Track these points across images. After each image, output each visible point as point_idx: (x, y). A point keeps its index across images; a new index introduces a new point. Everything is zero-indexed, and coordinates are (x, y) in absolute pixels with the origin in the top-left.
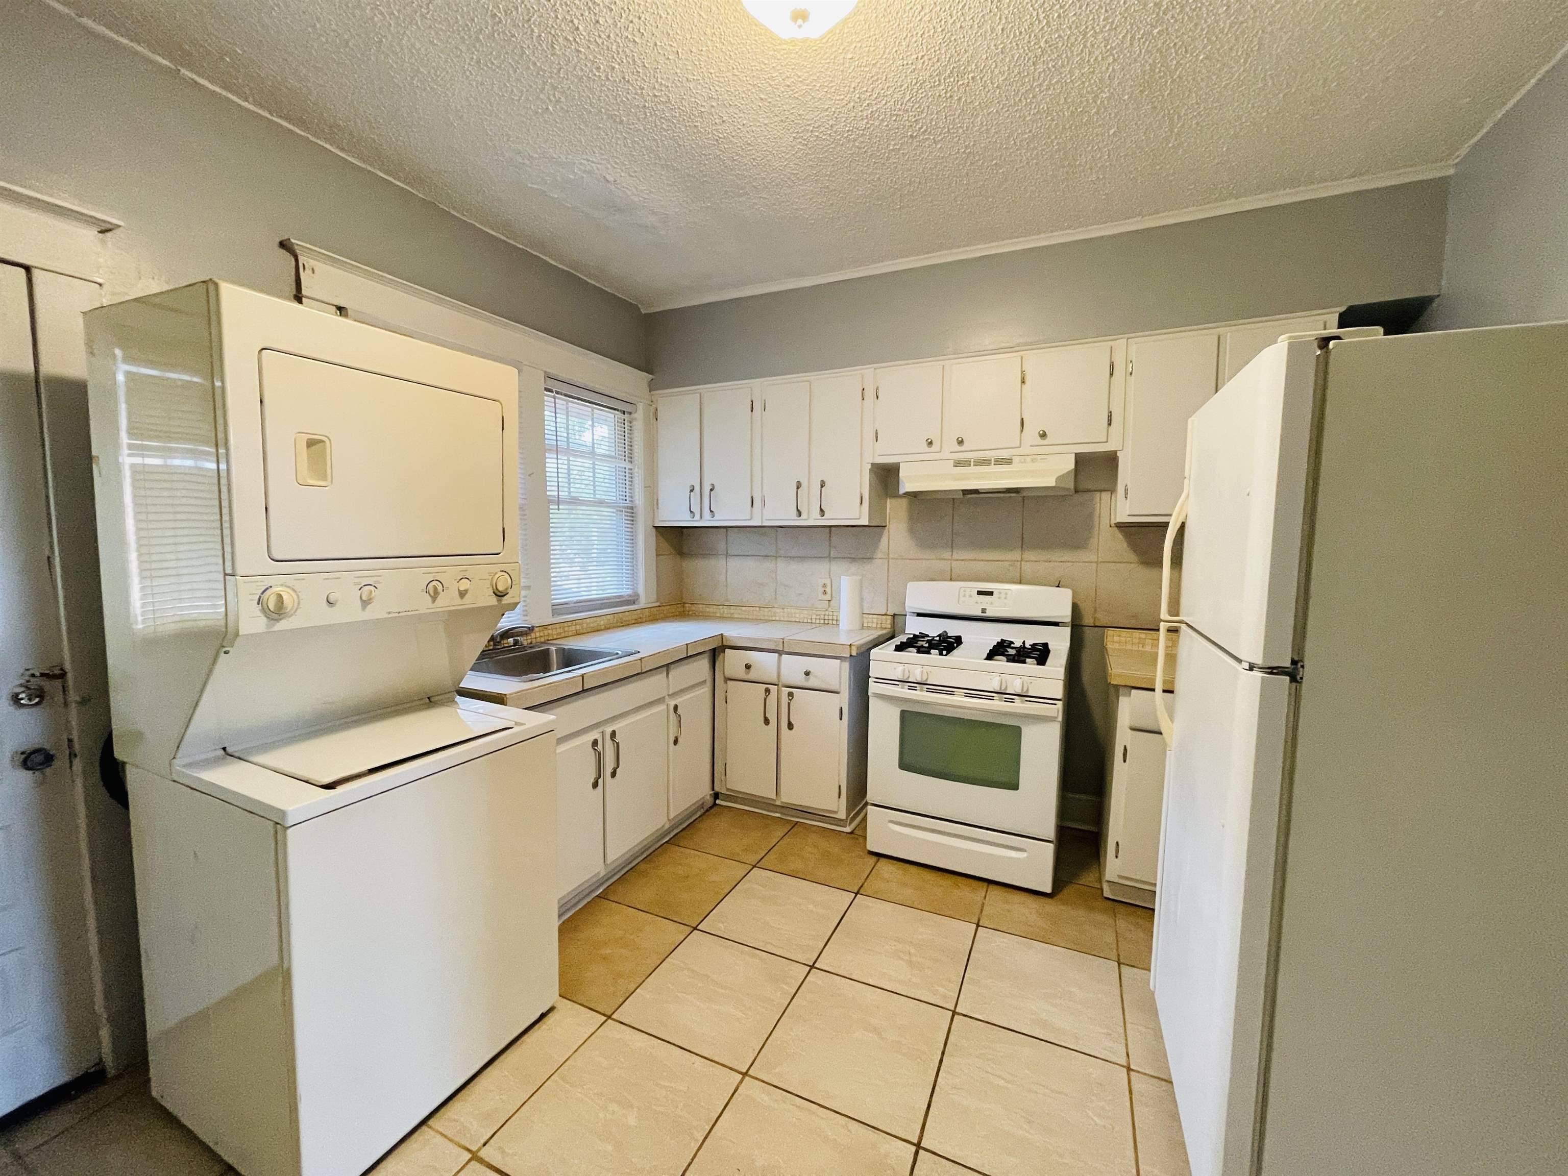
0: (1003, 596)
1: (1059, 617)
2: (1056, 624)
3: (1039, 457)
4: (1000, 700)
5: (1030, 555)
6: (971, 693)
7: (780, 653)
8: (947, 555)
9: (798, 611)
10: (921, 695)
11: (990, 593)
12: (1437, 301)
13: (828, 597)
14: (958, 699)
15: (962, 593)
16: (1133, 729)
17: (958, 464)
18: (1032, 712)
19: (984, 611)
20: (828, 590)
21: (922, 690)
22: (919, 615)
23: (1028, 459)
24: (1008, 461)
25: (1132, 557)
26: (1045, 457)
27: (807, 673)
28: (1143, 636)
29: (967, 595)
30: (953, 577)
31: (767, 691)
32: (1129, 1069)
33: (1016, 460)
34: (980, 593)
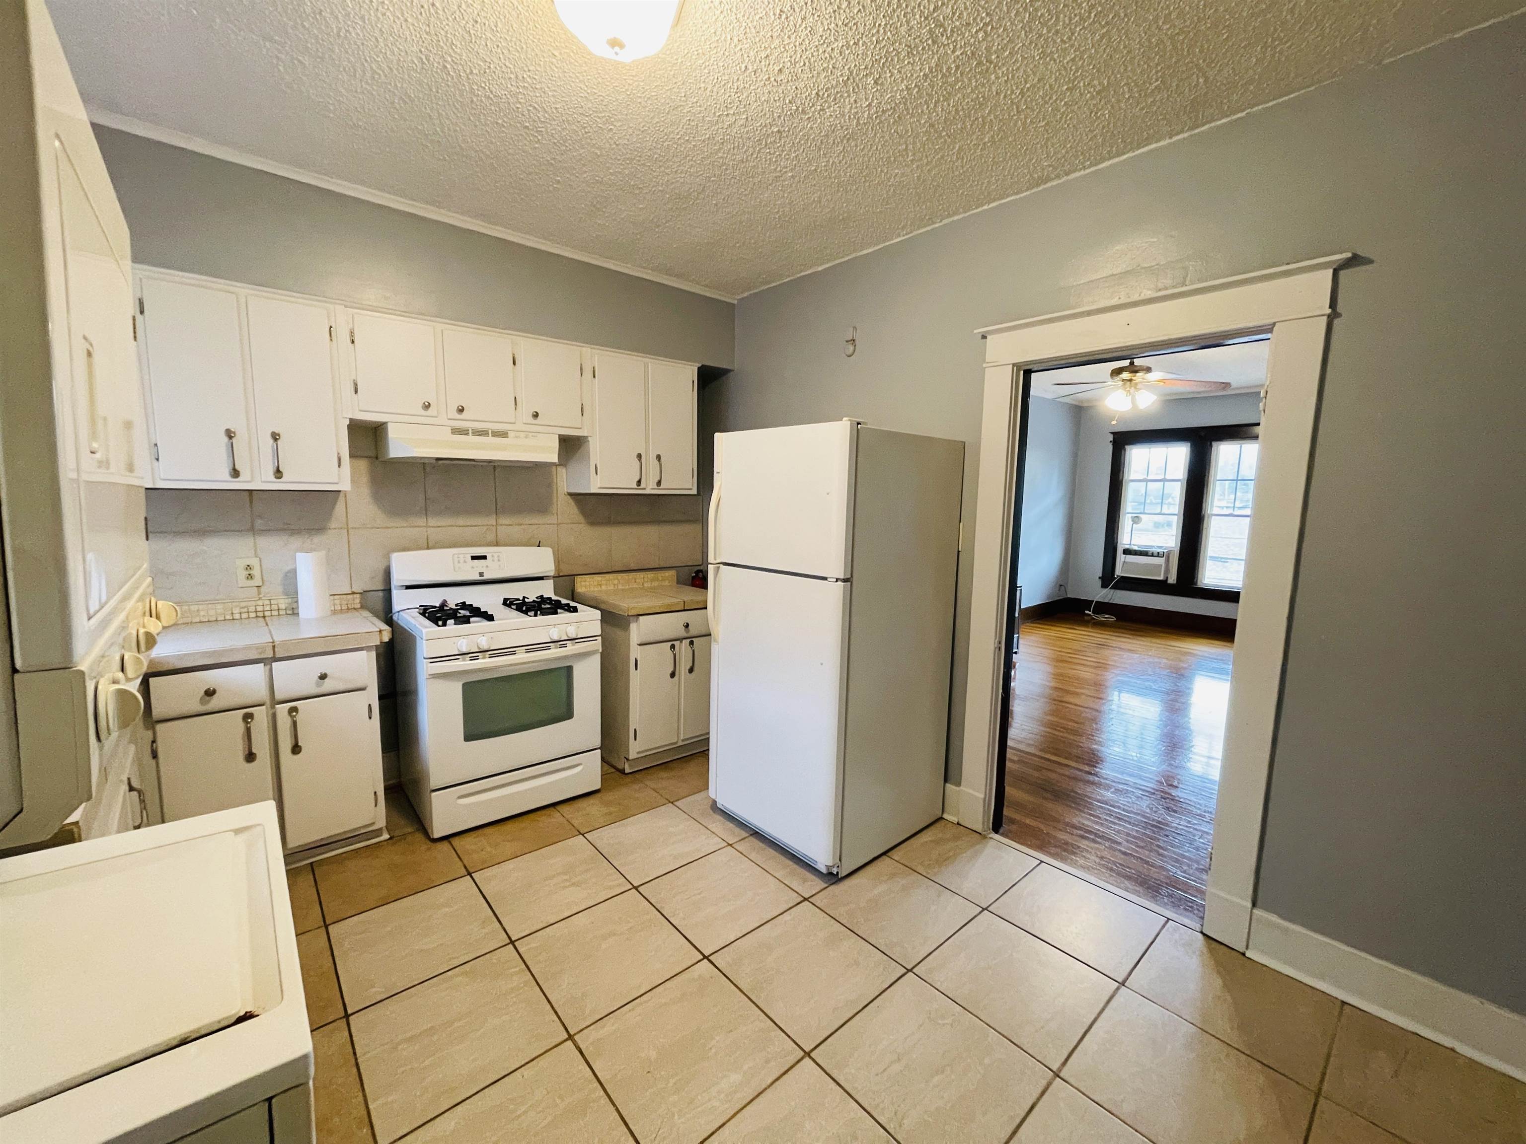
0: (496, 558)
1: (542, 572)
2: (541, 578)
3: (530, 434)
4: (556, 648)
5: (504, 520)
6: (531, 648)
7: (268, 661)
8: (421, 521)
9: (204, 607)
10: (484, 662)
11: (484, 557)
12: (731, 373)
13: (257, 581)
14: (521, 656)
15: (456, 560)
16: (640, 645)
17: (457, 431)
18: (581, 651)
19: (481, 574)
20: (256, 572)
21: (484, 658)
22: (408, 587)
23: (522, 435)
24: (503, 434)
25: (581, 519)
26: (535, 434)
27: (323, 677)
28: (600, 579)
29: (462, 561)
30: (430, 544)
31: (248, 717)
32: (731, 845)
33: (511, 434)
34: (473, 558)
